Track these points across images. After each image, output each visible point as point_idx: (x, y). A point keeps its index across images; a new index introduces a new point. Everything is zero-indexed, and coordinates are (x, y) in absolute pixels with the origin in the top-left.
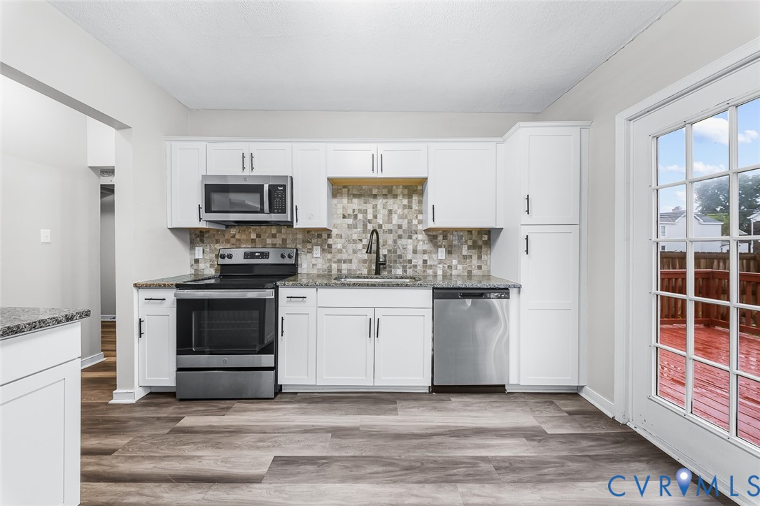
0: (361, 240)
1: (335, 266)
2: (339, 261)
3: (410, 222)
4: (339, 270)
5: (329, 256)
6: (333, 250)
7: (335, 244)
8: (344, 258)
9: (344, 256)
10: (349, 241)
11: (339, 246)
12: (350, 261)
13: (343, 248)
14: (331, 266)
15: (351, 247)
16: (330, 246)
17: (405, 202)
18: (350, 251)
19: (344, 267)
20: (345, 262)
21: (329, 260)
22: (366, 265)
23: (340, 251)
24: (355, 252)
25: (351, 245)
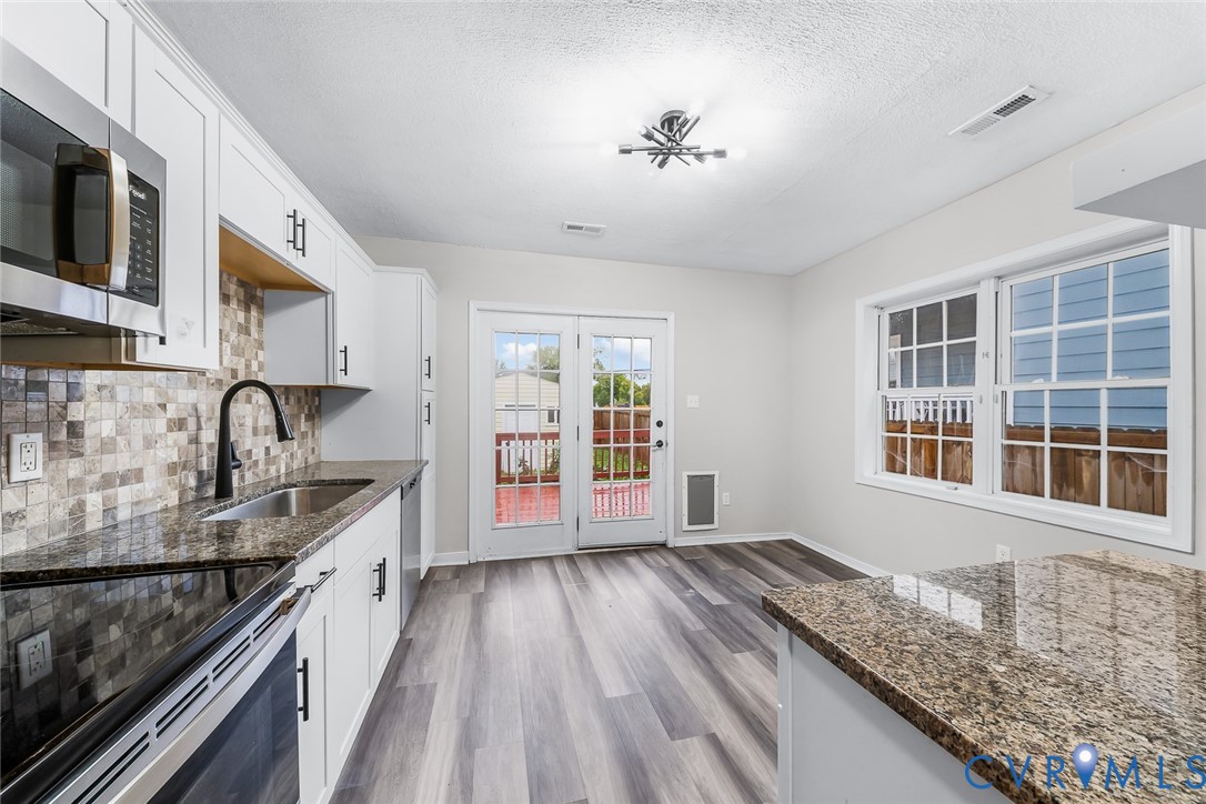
0: (163, 407)
1: (94, 501)
2: (107, 482)
3: (248, 366)
4: (109, 511)
5: (74, 468)
6: (89, 445)
7: (94, 420)
8: (121, 468)
9: (121, 462)
10: (134, 408)
11: (107, 428)
12: (138, 475)
13: (119, 433)
14: (81, 505)
15: (139, 428)
16: (75, 430)
17: (241, 316)
18: (138, 443)
19: (124, 494)
20: (124, 480)
21: (76, 484)
22: (176, 478)
23: (107, 446)
24: (149, 443)
25: (140, 421)
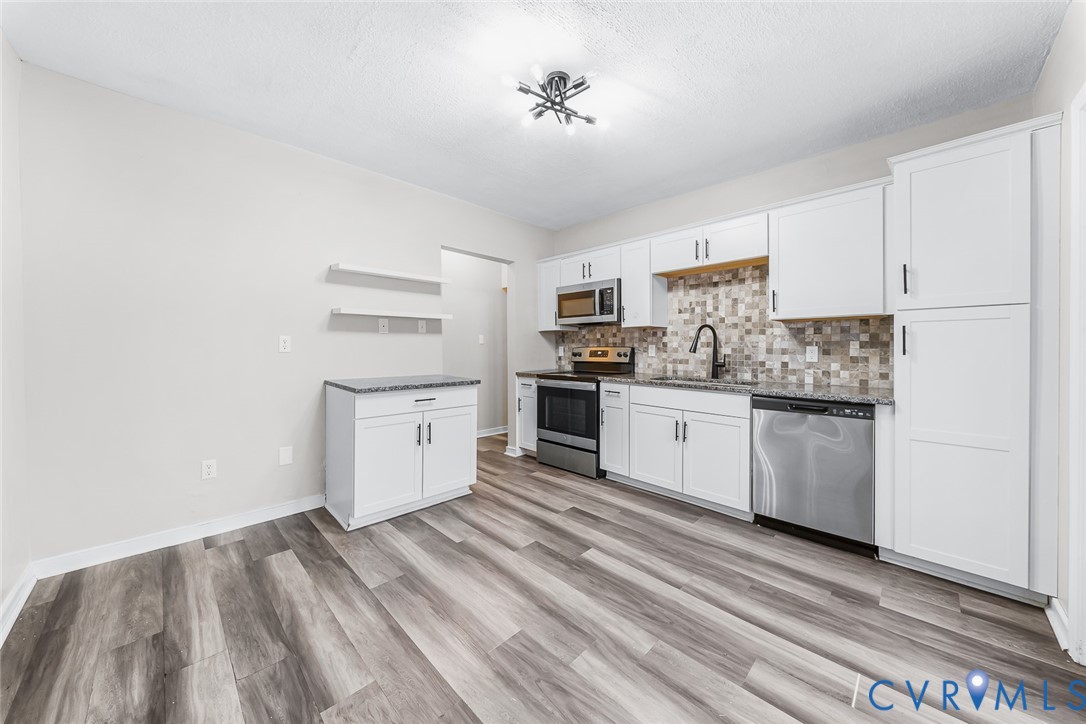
1: (670, 367)
2: (675, 361)
4: (675, 371)
5: (664, 356)
6: (668, 350)
7: (670, 342)
8: (679, 358)
9: (680, 356)
10: (685, 338)
11: (675, 345)
13: (679, 346)
14: (666, 366)
16: (665, 345)
19: (680, 367)
20: (681, 362)
21: (664, 360)
22: (704, 367)
23: (676, 350)
